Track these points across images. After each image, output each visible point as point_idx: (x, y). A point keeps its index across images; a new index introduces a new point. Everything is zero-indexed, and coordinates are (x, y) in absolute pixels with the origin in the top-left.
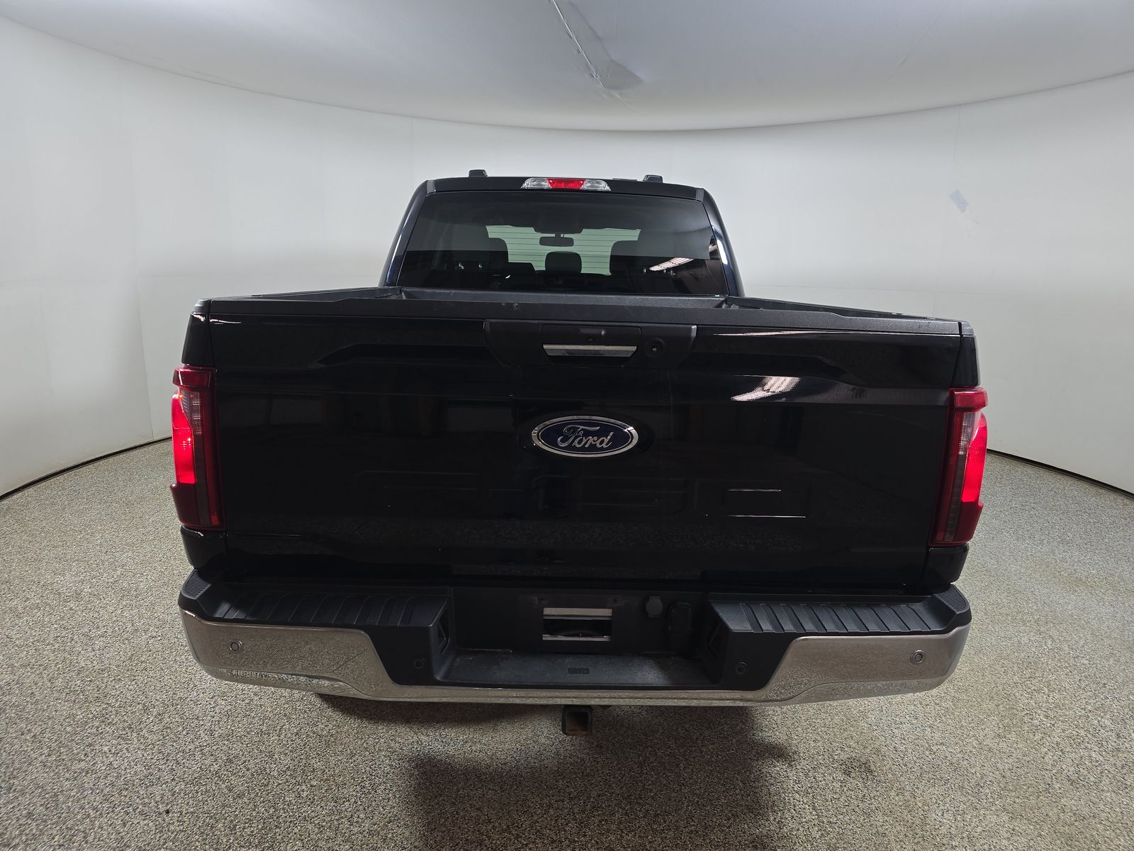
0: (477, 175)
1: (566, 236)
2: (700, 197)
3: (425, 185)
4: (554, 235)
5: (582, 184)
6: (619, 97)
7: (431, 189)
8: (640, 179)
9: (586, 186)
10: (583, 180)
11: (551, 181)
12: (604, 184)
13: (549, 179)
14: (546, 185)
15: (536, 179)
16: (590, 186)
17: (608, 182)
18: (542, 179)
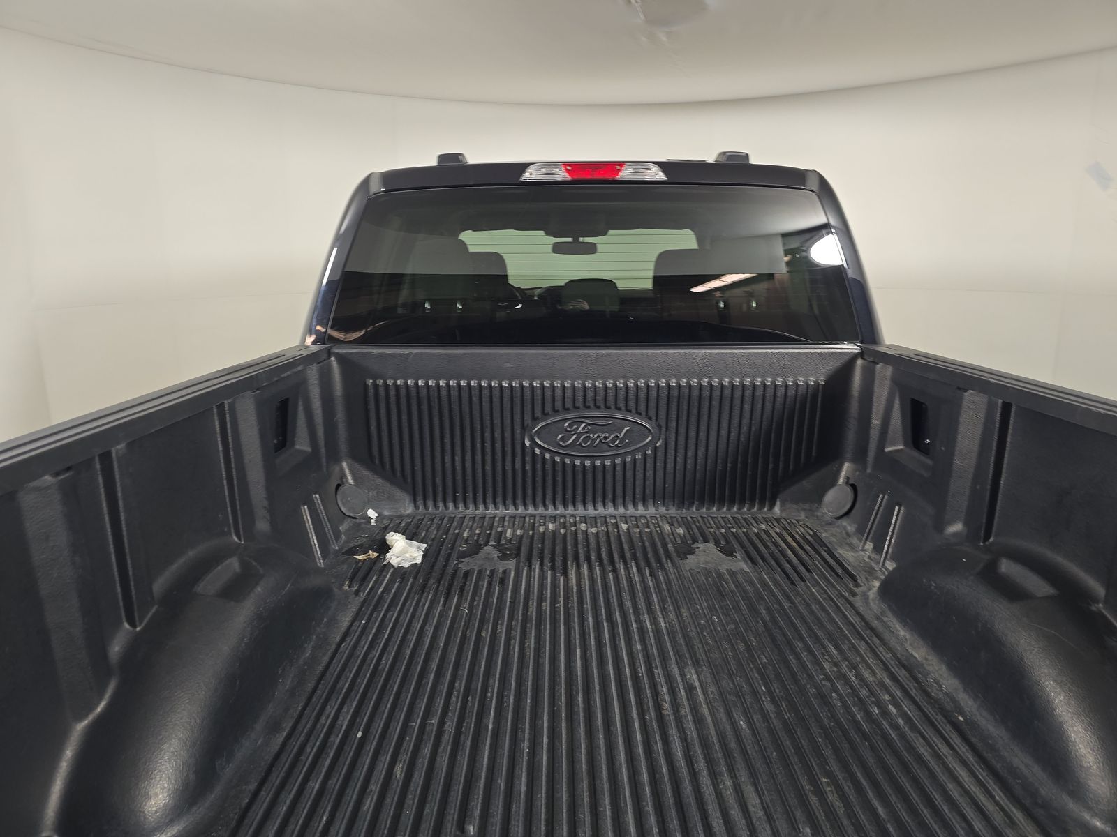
0: (451, 163)
1: (588, 240)
2: (813, 184)
3: (366, 183)
4: (570, 240)
5: (619, 171)
6: (664, 39)
7: (376, 187)
8: (711, 159)
9: (625, 174)
10: (621, 164)
11: (569, 168)
12: (655, 169)
13: (566, 164)
14: (561, 174)
15: (544, 165)
16: (633, 174)
17: (661, 165)
18: (554, 165)
